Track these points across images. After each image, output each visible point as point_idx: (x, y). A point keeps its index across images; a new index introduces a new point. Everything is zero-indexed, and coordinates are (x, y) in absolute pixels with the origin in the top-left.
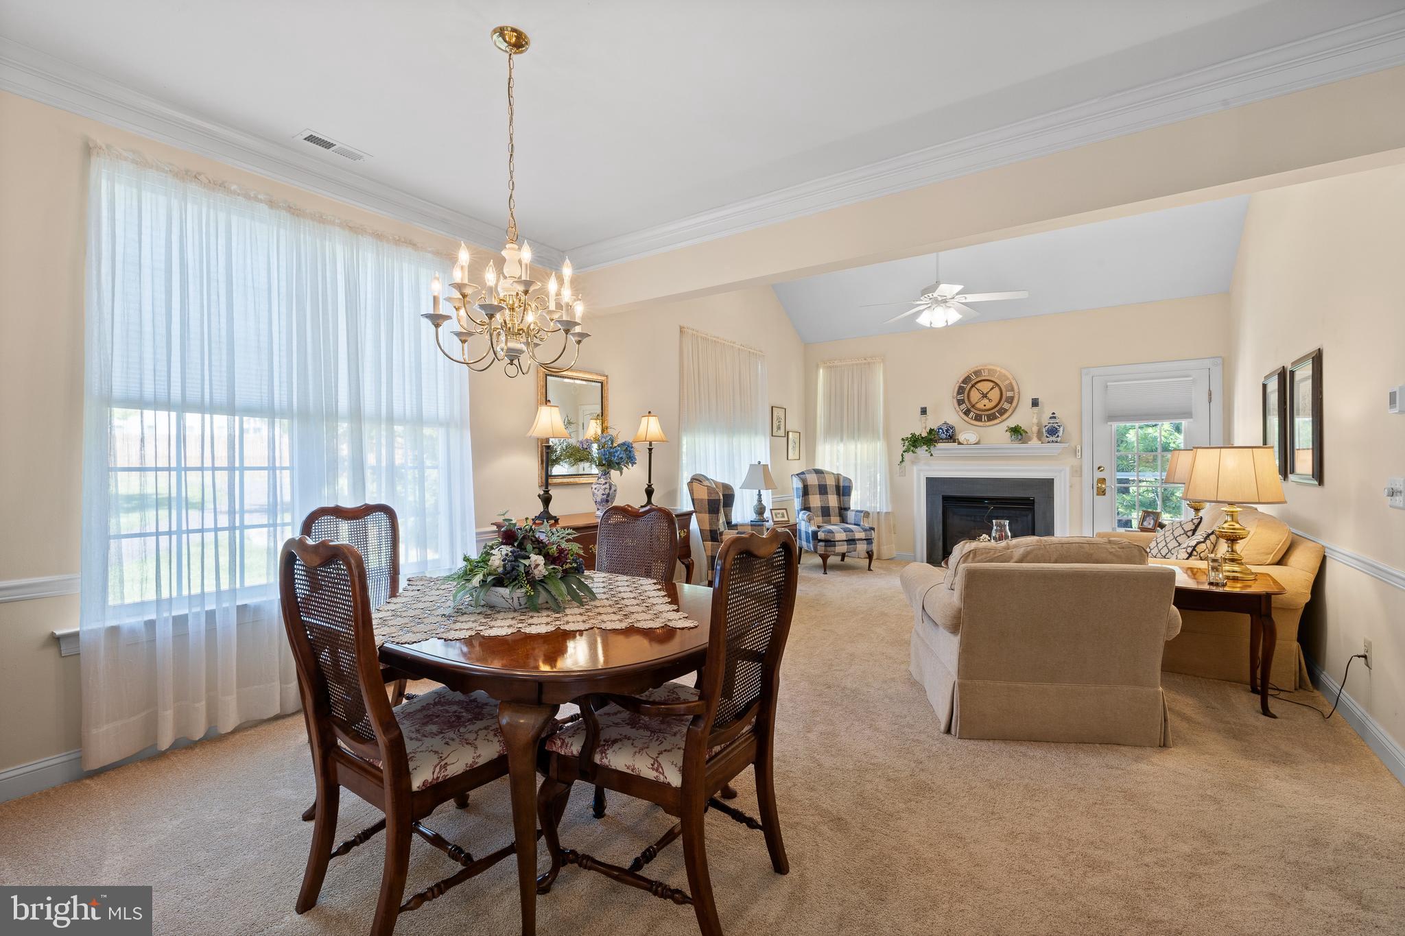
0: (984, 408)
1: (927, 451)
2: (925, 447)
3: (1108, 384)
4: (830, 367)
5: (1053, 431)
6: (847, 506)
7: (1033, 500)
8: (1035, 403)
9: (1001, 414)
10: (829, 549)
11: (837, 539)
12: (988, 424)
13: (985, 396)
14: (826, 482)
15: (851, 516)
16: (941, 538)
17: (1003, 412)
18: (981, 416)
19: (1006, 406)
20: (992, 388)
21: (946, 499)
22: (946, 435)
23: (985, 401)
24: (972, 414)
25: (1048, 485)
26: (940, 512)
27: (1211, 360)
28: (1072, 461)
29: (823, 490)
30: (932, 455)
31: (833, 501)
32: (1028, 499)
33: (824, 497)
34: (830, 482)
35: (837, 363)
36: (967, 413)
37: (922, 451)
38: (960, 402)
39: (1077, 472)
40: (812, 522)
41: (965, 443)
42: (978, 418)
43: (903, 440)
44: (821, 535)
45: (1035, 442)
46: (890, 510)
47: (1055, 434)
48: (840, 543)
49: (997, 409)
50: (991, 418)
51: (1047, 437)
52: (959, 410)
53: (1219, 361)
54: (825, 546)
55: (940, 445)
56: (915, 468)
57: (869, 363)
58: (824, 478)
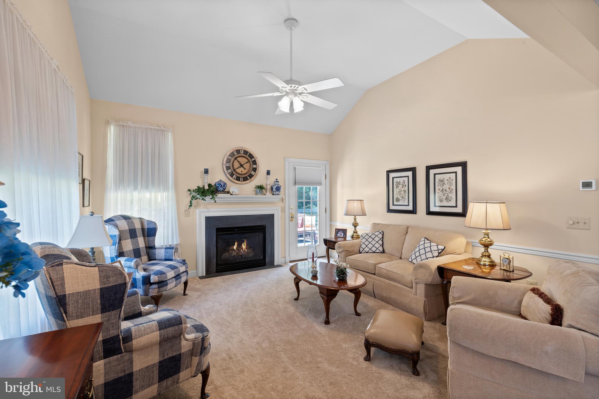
0: (242, 173)
1: (211, 199)
2: (211, 197)
3: (296, 167)
4: (123, 126)
5: (278, 189)
6: (152, 245)
7: (265, 226)
8: (268, 173)
9: (251, 178)
10: (162, 289)
11: (168, 278)
12: (243, 182)
13: (242, 166)
14: (134, 226)
15: (160, 253)
16: (215, 256)
17: (251, 176)
18: (239, 178)
19: (253, 173)
20: (246, 163)
21: (218, 230)
22: (223, 188)
23: (242, 169)
24: (234, 176)
25: (271, 218)
26: (215, 239)
27: (326, 161)
28: (281, 204)
29: (133, 233)
30: (215, 202)
31: (141, 242)
32: (262, 226)
33: (134, 240)
34: (138, 226)
35: (130, 123)
36: (232, 175)
37: (208, 198)
38: (228, 168)
39: (283, 210)
40: (139, 267)
41: (234, 193)
42: (238, 179)
43: (189, 190)
44: (154, 278)
45: (269, 194)
46: (179, 242)
47: (279, 191)
48: (170, 281)
49: (248, 174)
50: (245, 179)
51: (275, 192)
52: (227, 173)
53: (329, 162)
54: (159, 287)
55: (220, 195)
56: (197, 211)
57: (162, 131)
58: (133, 223)
